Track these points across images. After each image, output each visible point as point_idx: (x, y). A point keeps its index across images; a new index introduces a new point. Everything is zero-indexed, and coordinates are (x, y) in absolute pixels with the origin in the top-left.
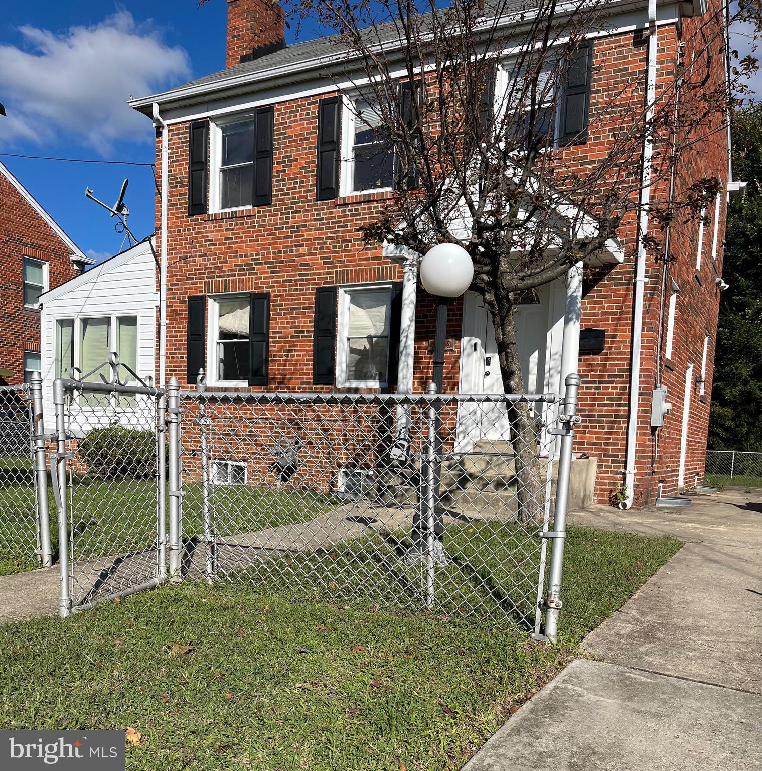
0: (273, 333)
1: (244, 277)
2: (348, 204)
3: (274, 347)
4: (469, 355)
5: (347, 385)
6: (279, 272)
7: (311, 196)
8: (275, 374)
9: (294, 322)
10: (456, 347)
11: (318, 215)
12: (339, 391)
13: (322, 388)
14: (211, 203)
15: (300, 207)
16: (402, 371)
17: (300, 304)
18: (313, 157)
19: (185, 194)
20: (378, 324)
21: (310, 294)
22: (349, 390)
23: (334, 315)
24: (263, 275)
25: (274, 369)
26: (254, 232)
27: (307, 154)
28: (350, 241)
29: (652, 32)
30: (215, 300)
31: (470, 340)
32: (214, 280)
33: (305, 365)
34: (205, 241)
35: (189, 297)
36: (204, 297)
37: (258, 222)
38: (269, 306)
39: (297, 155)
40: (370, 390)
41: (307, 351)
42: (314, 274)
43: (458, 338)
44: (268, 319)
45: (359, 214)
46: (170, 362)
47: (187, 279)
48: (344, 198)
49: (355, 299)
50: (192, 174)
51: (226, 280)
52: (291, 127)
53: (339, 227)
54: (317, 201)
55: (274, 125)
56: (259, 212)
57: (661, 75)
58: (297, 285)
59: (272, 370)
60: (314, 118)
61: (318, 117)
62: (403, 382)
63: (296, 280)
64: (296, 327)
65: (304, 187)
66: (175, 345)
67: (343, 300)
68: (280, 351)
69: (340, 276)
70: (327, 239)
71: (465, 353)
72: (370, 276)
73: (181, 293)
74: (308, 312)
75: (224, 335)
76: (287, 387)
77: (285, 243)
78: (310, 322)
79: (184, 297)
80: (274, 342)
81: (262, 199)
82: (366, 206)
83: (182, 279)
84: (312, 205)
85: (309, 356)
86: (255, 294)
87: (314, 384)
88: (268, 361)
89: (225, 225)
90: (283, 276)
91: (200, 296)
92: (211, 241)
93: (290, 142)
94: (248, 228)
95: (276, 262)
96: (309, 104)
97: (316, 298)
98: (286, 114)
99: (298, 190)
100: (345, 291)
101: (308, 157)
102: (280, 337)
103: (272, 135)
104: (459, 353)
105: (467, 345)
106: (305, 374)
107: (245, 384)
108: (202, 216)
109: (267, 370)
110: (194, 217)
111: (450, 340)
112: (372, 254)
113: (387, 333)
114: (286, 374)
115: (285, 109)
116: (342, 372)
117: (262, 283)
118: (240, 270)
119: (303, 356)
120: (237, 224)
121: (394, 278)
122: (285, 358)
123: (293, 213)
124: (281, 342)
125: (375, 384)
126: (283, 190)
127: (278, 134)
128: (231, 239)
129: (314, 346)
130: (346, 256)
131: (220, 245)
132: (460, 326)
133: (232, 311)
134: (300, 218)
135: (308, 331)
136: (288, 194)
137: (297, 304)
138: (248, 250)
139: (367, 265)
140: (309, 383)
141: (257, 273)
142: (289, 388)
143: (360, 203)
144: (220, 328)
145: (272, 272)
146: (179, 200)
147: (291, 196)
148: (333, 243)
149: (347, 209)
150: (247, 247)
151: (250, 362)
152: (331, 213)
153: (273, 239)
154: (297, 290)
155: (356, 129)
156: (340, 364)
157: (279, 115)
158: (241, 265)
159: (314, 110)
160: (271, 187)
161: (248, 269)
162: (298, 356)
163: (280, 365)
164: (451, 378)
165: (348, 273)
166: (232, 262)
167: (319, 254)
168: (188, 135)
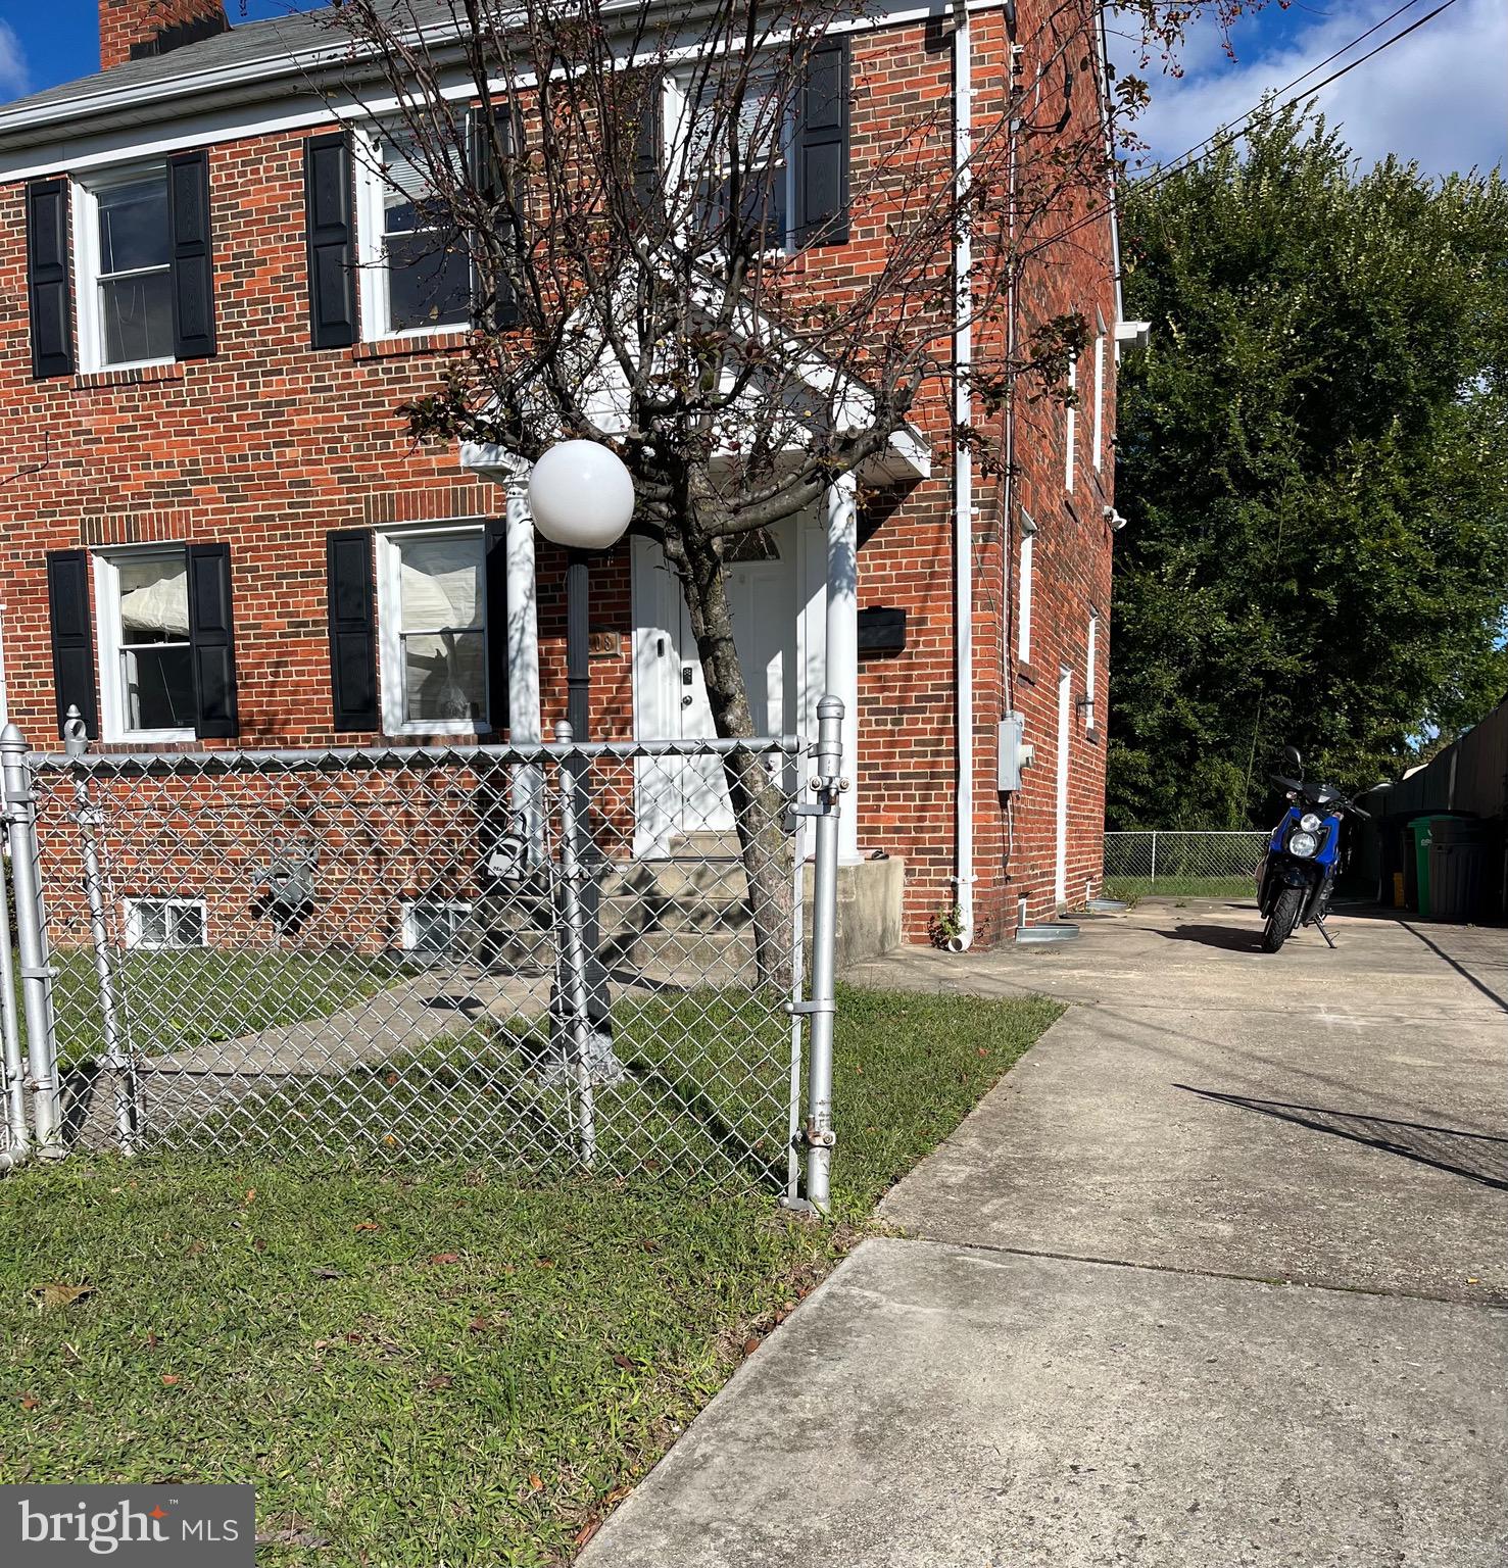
0: (243, 627)
1: (170, 510)
2: (382, 357)
3: (247, 656)
4: (648, 665)
5: (407, 730)
6: (245, 499)
7: (302, 339)
8: (251, 714)
9: (287, 605)
10: (624, 649)
11: (320, 379)
12: (389, 742)
13: (355, 739)
14: (82, 351)
15: (278, 363)
16: (517, 698)
17: (296, 566)
18: (300, 256)
19: (23, 333)
20: (462, 605)
21: (314, 545)
22: (411, 741)
23: (370, 587)
24: (210, 507)
25: (249, 702)
26: (182, 414)
27: (285, 249)
28: (391, 435)
29: (961, 24)
30: (107, 559)
31: (649, 635)
32: (101, 516)
33: (316, 692)
34: (75, 434)
35: (48, 554)
36: (83, 552)
37: (190, 392)
38: (229, 571)
39: (263, 252)
40: (456, 739)
41: (318, 663)
42: (321, 503)
43: (626, 630)
44: (229, 599)
45: (407, 379)
46: (18, 695)
47: (41, 515)
48: (372, 345)
49: (413, 553)
50: (36, 291)
51: (128, 517)
52: (247, 193)
53: (366, 405)
54: (314, 349)
55: (207, 189)
56: (191, 372)
57: (980, 110)
58: (285, 527)
59: (244, 704)
60: (295, 175)
61: (305, 174)
62: (520, 722)
63: (282, 517)
64: (289, 614)
65: (283, 319)
66: (27, 658)
67: (386, 556)
68: (259, 665)
69: (375, 508)
70: (342, 429)
71: (641, 660)
72: (439, 506)
73: (30, 546)
74: (313, 583)
75: (135, 633)
76: (279, 739)
77: (253, 437)
78: (320, 602)
79: (37, 555)
80: (245, 646)
81: (196, 343)
82: (420, 362)
83: (30, 516)
84: (306, 359)
85: (323, 673)
86: (195, 546)
87: (336, 731)
88: (234, 687)
89: (117, 398)
90: (255, 508)
91: (73, 551)
92: (89, 432)
93: (247, 224)
94: (169, 405)
95: (238, 479)
96: (283, 147)
97: (328, 554)
98: (235, 166)
99: (271, 326)
100: (389, 539)
101: (288, 258)
102: (256, 637)
103: (210, 210)
104: (629, 659)
105: (643, 644)
106: (316, 711)
107: (188, 736)
108: (65, 380)
109: (234, 705)
110: (47, 382)
111: (610, 635)
112: (439, 462)
113: (482, 623)
114: (276, 713)
115: (233, 155)
116: (394, 703)
117: (208, 523)
118: (157, 495)
119: (310, 673)
120: (144, 397)
121: (489, 511)
122: (270, 678)
123: (264, 374)
124: (260, 646)
125: (464, 727)
126: (239, 325)
127: (220, 208)
128: (134, 428)
129: (331, 652)
130: (384, 466)
131: (109, 441)
132: (628, 605)
133: (149, 582)
134: (280, 385)
135: (315, 623)
136: (252, 334)
137: (289, 566)
138: (172, 454)
139: (430, 484)
140: (326, 730)
141: (196, 502)
142: (283, 741)
143: (407, 355)
144: (124, 618)
145: (230, 500)
146: (10, 345)
147: (258, 338)
148: (356, 438)
149: (380, 367)
150: (170, 445)
151: (197, 689)
152: (347, 376)
153: (226, 429)
154: (286, 536)
155: (386, 201)
156: (389, 688)
157: (220, 168)
158: (160, 485)
159: (295, 158)
160: (213, 318)
161: (175, 494)
162: (300, 673)
163: (263, 694)
164: (617, 711)
165: (391, 502)
166: (137, 478)
167: (328, 461)
168: (23, 209)
